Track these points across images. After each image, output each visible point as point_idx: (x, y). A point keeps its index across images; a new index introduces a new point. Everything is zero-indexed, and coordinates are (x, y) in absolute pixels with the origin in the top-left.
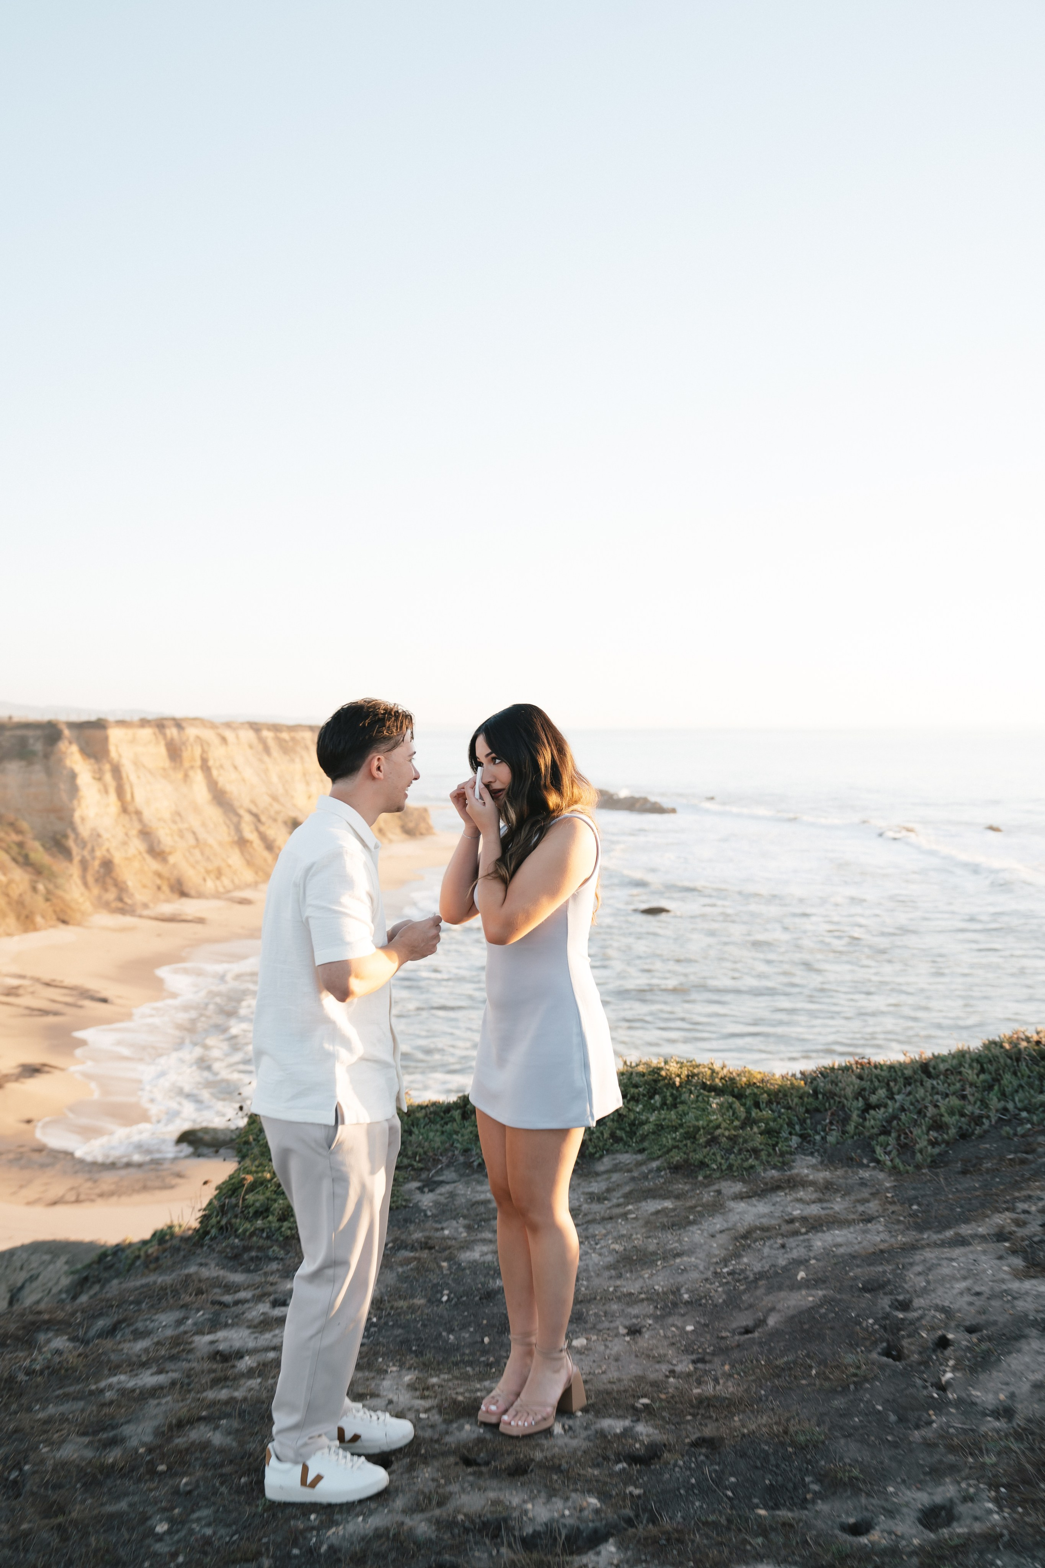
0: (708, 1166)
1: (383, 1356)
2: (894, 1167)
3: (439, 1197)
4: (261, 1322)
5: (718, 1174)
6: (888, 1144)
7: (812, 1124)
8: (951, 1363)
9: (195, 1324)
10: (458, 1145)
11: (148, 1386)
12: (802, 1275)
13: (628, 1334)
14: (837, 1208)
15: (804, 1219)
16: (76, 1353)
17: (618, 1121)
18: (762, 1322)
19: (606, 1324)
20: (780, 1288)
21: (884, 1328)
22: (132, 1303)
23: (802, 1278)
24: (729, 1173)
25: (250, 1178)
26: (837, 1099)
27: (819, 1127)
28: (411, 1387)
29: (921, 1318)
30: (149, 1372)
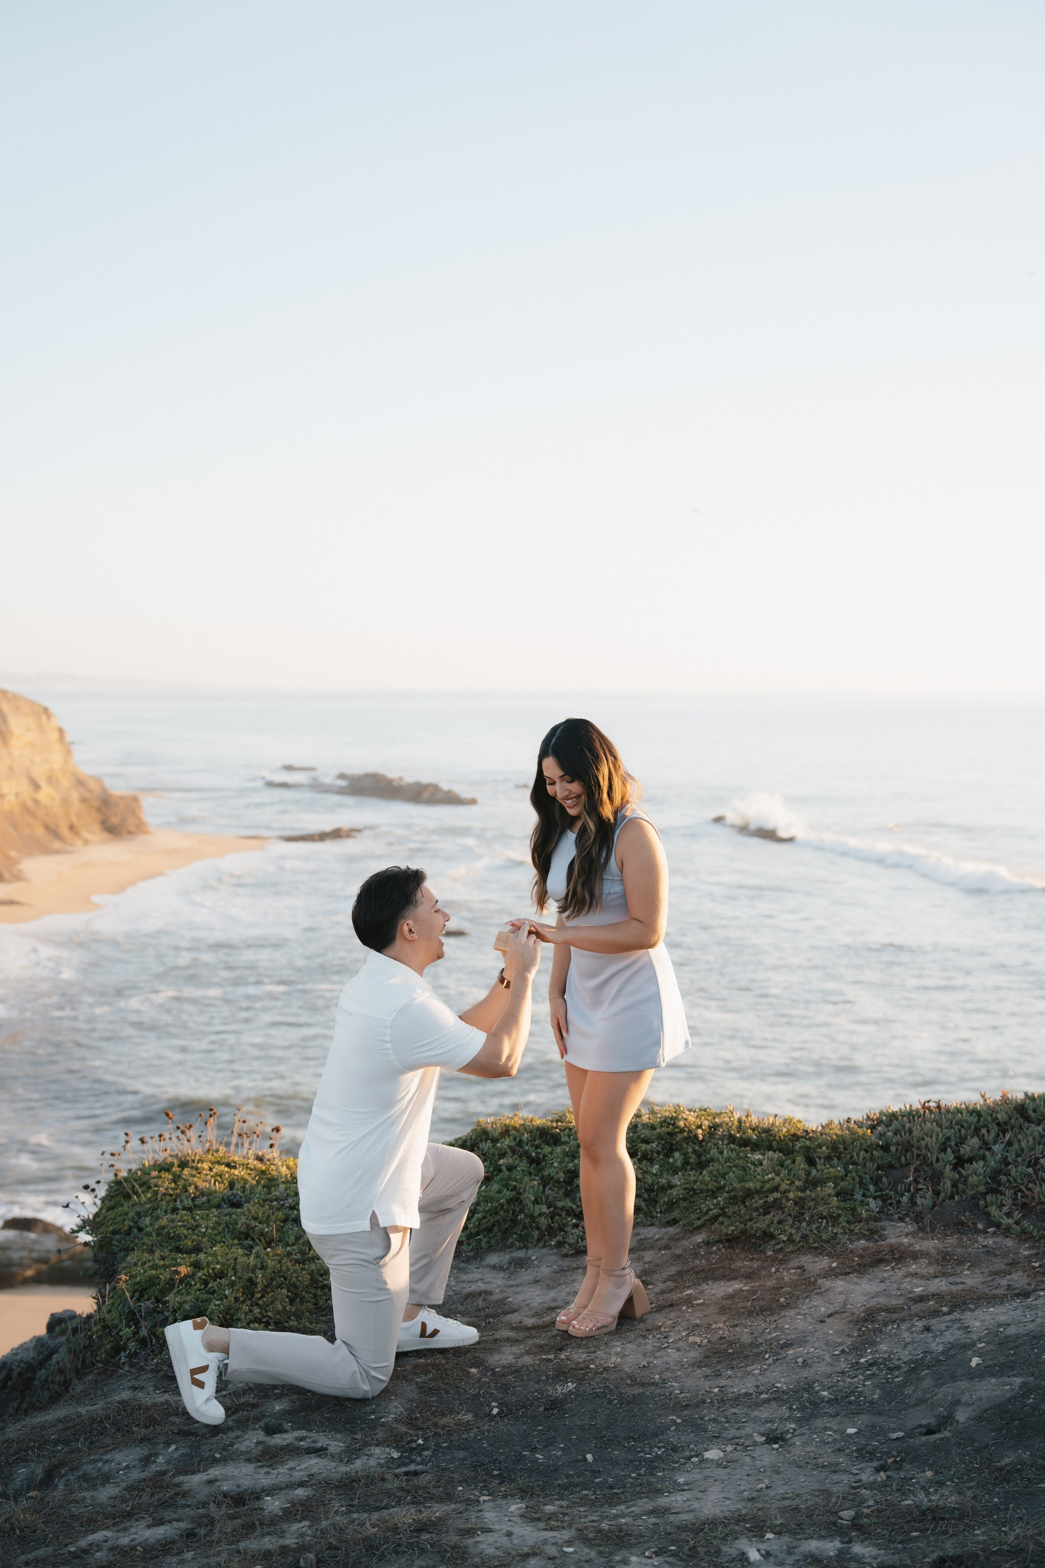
0: (772, 1236)
1: (461, 1483)
2: (1023, 1232)
4: (264, 1453)
5: (793, 1248)
6: (1005, 1204)
7: (891, 1183)
9: (171, 1461)
11: (151, 1540)
12: (975, 1361)
13: (772, 1442)
14: (970, 1282)
15: (937, 1297)
18: (949, 1419)
19: (736, 1432)
20: (956, 1379)
22: (56, 1443)
23: (978, 1365)
24: (807, 1246)
26: (918, 1151)
27: (903, 1187)
28: (528, 1517)
30: (143, 1523)
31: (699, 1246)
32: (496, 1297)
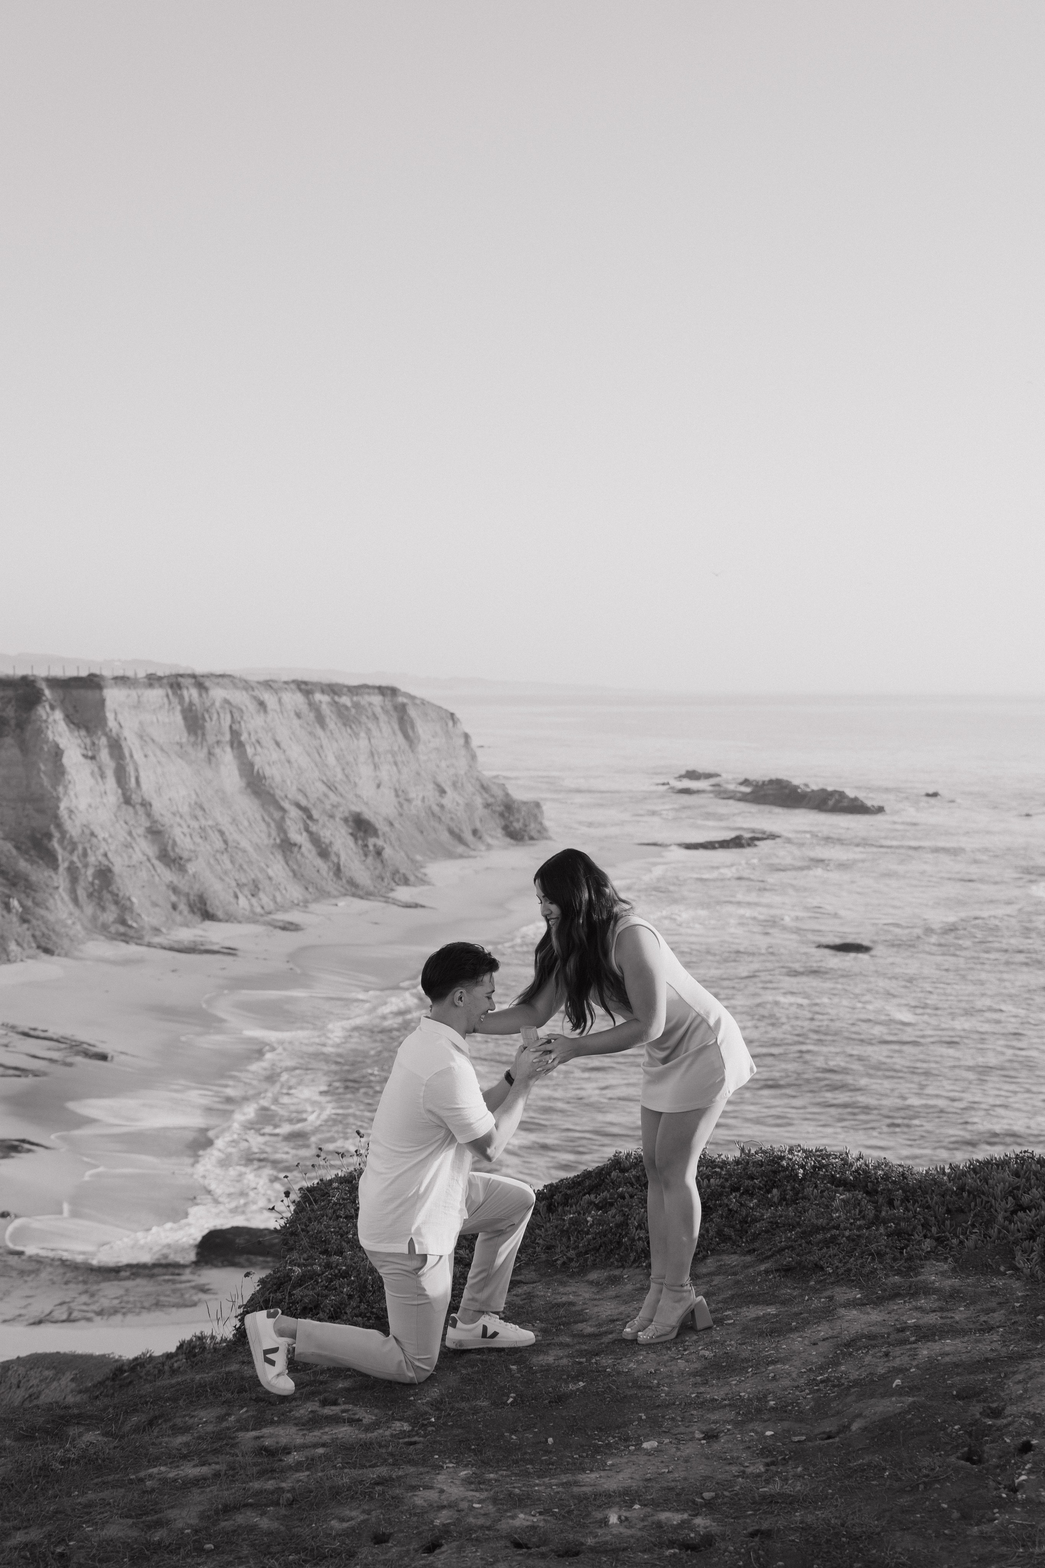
0: (822, 1269)
1: (440, 1453)
2: (1032, 1275)
3: (515, 1298)
4: (310, 1419)
5: (832, 1279)
6: (1032, 1251)
7: (951, 1226)
8: (1028, 1466)
9: (238, 1421)
10: (541, 1241)
11: (191, 1476)
12: (898, 1382)
13: (704, 1439)
14: (957, 1317)
15: (917, 1327)
16: (111, 1446)
17: (727, 1217)
18: (847, 1427)
19: (682, 1429)
20: (872, 1396)
21: (970, 1434)
22: (168, 1400)
23: (897, 1386)
24: (845, 1279)
25: (298, 1270)
26: (985, 1198)
27: (959, 1230)
28: (467, 1481)
29: (1009, 1424)
30: (192, 1463)
31: (759, 1274)
32: (578, 1308)
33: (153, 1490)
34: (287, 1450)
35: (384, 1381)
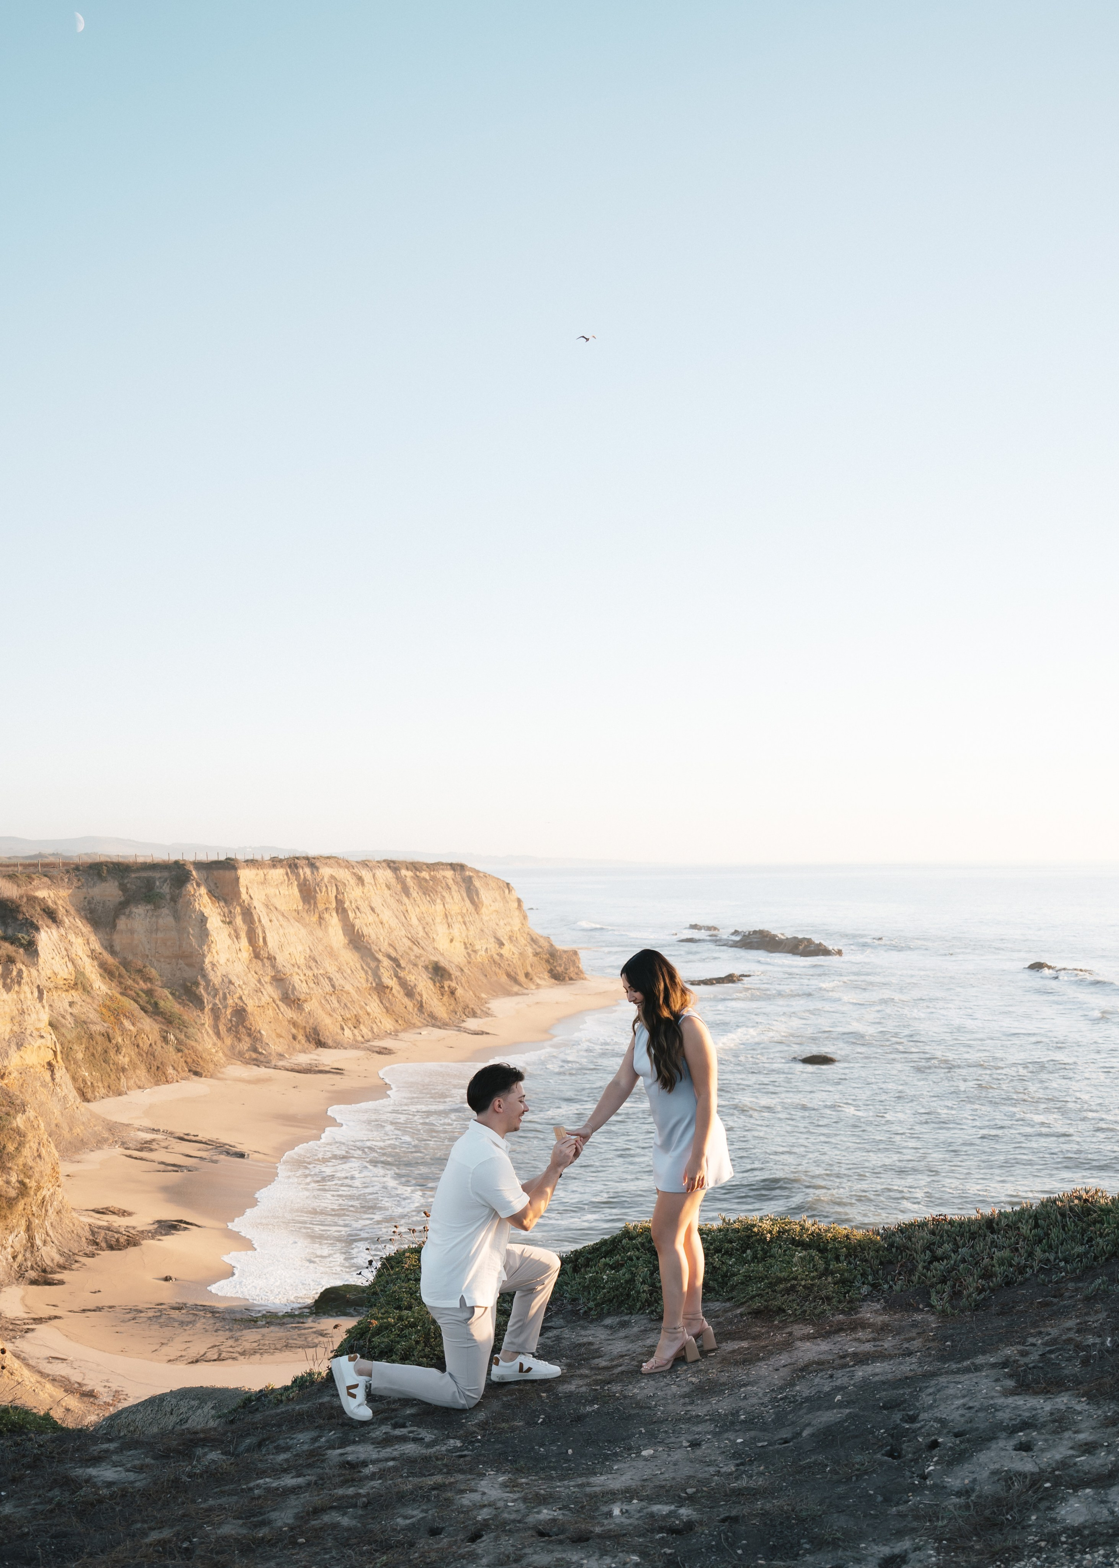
0: (784, 1311)
1: (484, 1463)
2: (943, 1311)
3: (547, 1340)
4: (384, 1439)
5: (792, 1319)
6: (944, 1292)
7: (883, 1274)
8: (935, 1459)
9: (327, 1441)
10: (567, 1295)
11: (289, 1485)
12: (839, 1397)
13: (689, 1446)
14: (886, 1345)
15: (855, 1354)
16: (228, 1463)
17: (711, 1273)
18: (799, 1434)
19: (673, 1439)
20: (819, 1409)
21: (892, 1436)
23: (838, 1400)
24: (801, 1319)
25: (375, 1323)
26: (909, 1252)
27: (889, 1277)
28: (504, 1485)
29: (922, 1427)
30: (291, 1475)
31: (736, 1316)
32: (596, 1347)
33: (259, 1497)
34: (365, 1464)
35: (442, 1408)
